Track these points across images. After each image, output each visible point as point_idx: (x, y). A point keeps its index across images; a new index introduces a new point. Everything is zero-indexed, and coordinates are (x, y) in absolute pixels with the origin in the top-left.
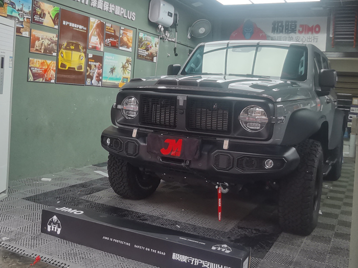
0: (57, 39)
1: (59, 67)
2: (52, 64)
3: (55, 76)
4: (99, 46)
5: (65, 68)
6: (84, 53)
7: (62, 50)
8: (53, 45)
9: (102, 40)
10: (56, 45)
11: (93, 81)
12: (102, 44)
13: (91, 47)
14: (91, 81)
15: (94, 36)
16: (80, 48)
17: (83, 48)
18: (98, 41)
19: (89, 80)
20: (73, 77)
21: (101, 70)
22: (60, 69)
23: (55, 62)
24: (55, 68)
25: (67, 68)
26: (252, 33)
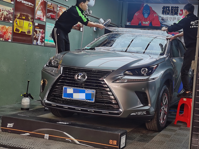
0: (13, 11)
1: (15, 31)
2: (9, 28)
3: (11, 37)
4: (42, 18)
5: (19, 32)
6: (32, 22)
7: (16, 19)
8: (10, 15)
9: (45, 14)
10: (12, 15)
11: (38, 42)
12: (45, 17)
13: (37, 18)
14: (37, 42)
15: (39, 10)
16: (29, 19)
17: (32, 19)
18: (42, 14)
19: (35, 41)
20: (24, 38)
21: (44, 34)
22: (15, 32)
23: (11, 27)
24: (11, 32)
25: (20, 32)
26: (149, 14)
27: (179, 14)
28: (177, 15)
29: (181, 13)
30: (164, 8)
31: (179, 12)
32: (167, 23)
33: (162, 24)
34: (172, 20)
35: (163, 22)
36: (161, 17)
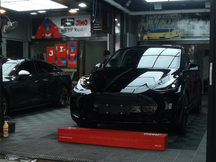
26: (50, 27)
27: (75, 25)
28: (74, 26)
29: (77, 24)
30: (62, 20)
31: (76, 23)
32: (66, 34)
33: (62, 35)
34: (70, 30)
35: (62, 33)
36: (60, 29)
